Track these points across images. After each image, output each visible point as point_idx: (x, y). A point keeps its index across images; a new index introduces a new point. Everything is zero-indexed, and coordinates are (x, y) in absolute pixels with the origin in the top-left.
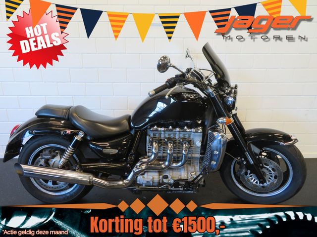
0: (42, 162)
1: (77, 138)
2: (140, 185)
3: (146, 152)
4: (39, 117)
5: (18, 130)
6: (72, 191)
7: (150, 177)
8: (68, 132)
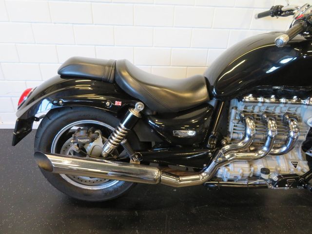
0: (74, 147)
1: (133, 112)
2: (221, 179)
3: (229, 133)
4: (63, 76)
5: (31, 97)
6: (116, 184)
7: (238, 169)
8: (118, 103)
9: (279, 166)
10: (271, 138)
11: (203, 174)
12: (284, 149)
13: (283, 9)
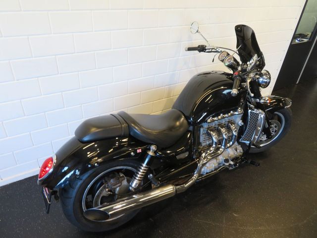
7: (212, 164)
8: (139, 151)
9: (229, 154)
10: (226, 140)
11: (195, 175)
12: (231, 143)
13: (206, 48)
